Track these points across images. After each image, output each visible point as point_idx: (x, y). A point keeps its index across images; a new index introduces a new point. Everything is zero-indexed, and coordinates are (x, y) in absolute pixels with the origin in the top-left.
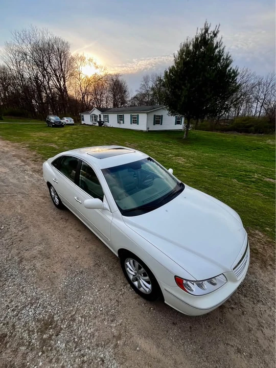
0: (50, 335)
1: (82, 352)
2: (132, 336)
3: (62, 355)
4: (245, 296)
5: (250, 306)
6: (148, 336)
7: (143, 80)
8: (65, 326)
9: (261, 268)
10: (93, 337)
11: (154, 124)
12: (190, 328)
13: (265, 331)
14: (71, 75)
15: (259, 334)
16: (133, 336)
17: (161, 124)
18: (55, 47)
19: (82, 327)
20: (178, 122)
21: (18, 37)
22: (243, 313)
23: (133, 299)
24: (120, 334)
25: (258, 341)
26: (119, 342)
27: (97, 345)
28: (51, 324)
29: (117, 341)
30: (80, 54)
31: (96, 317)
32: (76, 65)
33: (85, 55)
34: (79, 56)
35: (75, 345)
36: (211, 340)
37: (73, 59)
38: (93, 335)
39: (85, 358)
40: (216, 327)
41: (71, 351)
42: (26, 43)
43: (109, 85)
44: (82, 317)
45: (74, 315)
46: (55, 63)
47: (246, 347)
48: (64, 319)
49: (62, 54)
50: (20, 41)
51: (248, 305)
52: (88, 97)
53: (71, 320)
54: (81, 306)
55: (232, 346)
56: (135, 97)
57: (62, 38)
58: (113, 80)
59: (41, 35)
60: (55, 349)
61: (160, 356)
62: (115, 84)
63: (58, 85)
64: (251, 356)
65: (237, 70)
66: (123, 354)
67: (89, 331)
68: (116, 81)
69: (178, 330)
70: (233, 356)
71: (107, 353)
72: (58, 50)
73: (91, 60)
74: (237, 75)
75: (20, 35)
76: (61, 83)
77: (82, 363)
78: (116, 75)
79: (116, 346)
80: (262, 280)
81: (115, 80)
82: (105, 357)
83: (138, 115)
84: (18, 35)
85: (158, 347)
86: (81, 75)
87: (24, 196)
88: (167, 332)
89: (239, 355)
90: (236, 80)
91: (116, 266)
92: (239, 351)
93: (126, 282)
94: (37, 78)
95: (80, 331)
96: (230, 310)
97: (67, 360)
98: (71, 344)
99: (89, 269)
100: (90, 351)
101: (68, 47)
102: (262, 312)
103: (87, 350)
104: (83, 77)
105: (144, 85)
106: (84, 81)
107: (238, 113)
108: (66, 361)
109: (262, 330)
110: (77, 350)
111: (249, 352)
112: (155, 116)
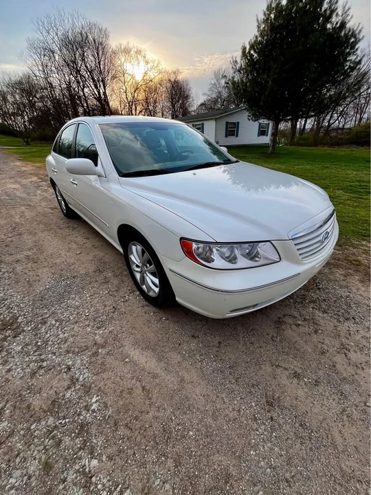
0: (5, 336)
1: (42, 357)
2: (122, 346)
3: (14, 357)
4: (324, 312)
5: (332, 324)
6: (147, 346)
7: (213, 76)
8: (29, 329)
9: (361, 282)
10: (65, 342)
11: (226, 136)
12: (220, 343)
13: (352, 355)
14: (114, 77)
15: (339, 359)
16: (125, 346)
17: (237, 136)
18: (90, 37)
19: (54, 331)
20: (262, 132)
21: (41, 28)
22: (316, 332)
23: (137, 308)
24: (106, 342)
25: (334, 366)
26: (100, 351)
27: (68, 352)
28: (12, 324)
29: (98, 349)
30: (124, 44)
31: (76, 323)
32: (119, 62)
33: (131, 45)
34: (123, 47)
35: (35, 349)
36: (251, 360)
37: (114, 53)
38: (66, 340)
39: (45, 364)
40: (264, 345)
41: (28, 354)
42: (52, 34)
43: (164, 89)
44: (56, 321)
45: (47, 318)
46: (91, 61)
47: (311, 372)
48: (31, 321)
49: (99, 47)
50: (44, 33)
51: (327, 322)
52: (136, 108)
53: (41, 323)
54: (59, 309)
55: (285, 369)
56: (202, 105)
57: (98, 24)
58: (170, 80)
59: (71, 22)
60: (7, 351)
61: (159, 371)
62: (173, 86)
63: (97, 93)
64: (317, 383)
65: (360, 31)
66: (103, 364)
67: (61, 336)
68: (175, 81)
69: (197, 344)
70: (284, 381)
71: (79, 361)
72: (94, 41)
73: (139, 52)
74: (359, 41)
75: (44, 23)
76: (101, 91)
77: (38, 368)
78: (174, 73)
79: (96, 354)
80: (361, 295)
81: (173, 80)
82: (73, 365)
83: (203, 124)
84: (40, 23)
85: (160, 360)
86: (125, 75)
87: (28, 207)
88: (179, 345)
89: (295, 381)
90: (357, 49)
91: (125, 273)
92: (296, 375)
93: (135, 289)
94: (69, 87)
95: (49, 335)
96: (294, 326)
97: (18, 364)
98: (30, 347)
99: (87, 274)
100: (54, 357)
101: (107, 36)
102: (352, 333)
103: (50, 356)
104: (128, 78)
105: (215, 84)
106: (130, 83)
107: (361, 119)
108: (16, 365)
109: (345, 354)
110: (36, 354)
111: (315, 378)
112: (227, 123)
